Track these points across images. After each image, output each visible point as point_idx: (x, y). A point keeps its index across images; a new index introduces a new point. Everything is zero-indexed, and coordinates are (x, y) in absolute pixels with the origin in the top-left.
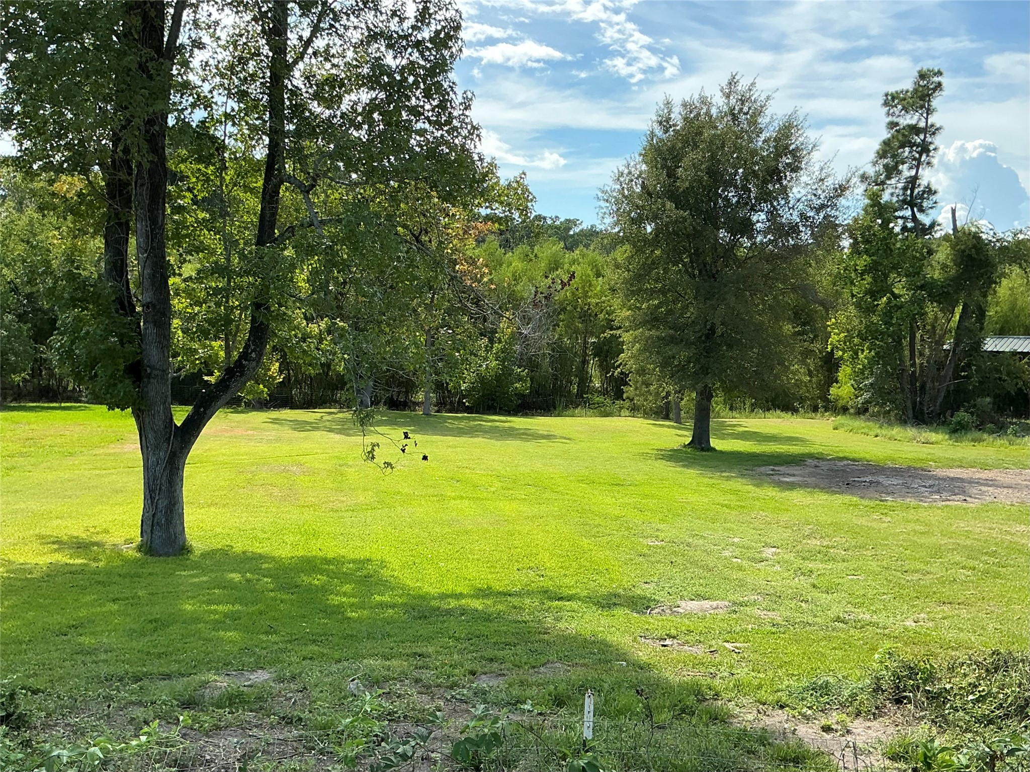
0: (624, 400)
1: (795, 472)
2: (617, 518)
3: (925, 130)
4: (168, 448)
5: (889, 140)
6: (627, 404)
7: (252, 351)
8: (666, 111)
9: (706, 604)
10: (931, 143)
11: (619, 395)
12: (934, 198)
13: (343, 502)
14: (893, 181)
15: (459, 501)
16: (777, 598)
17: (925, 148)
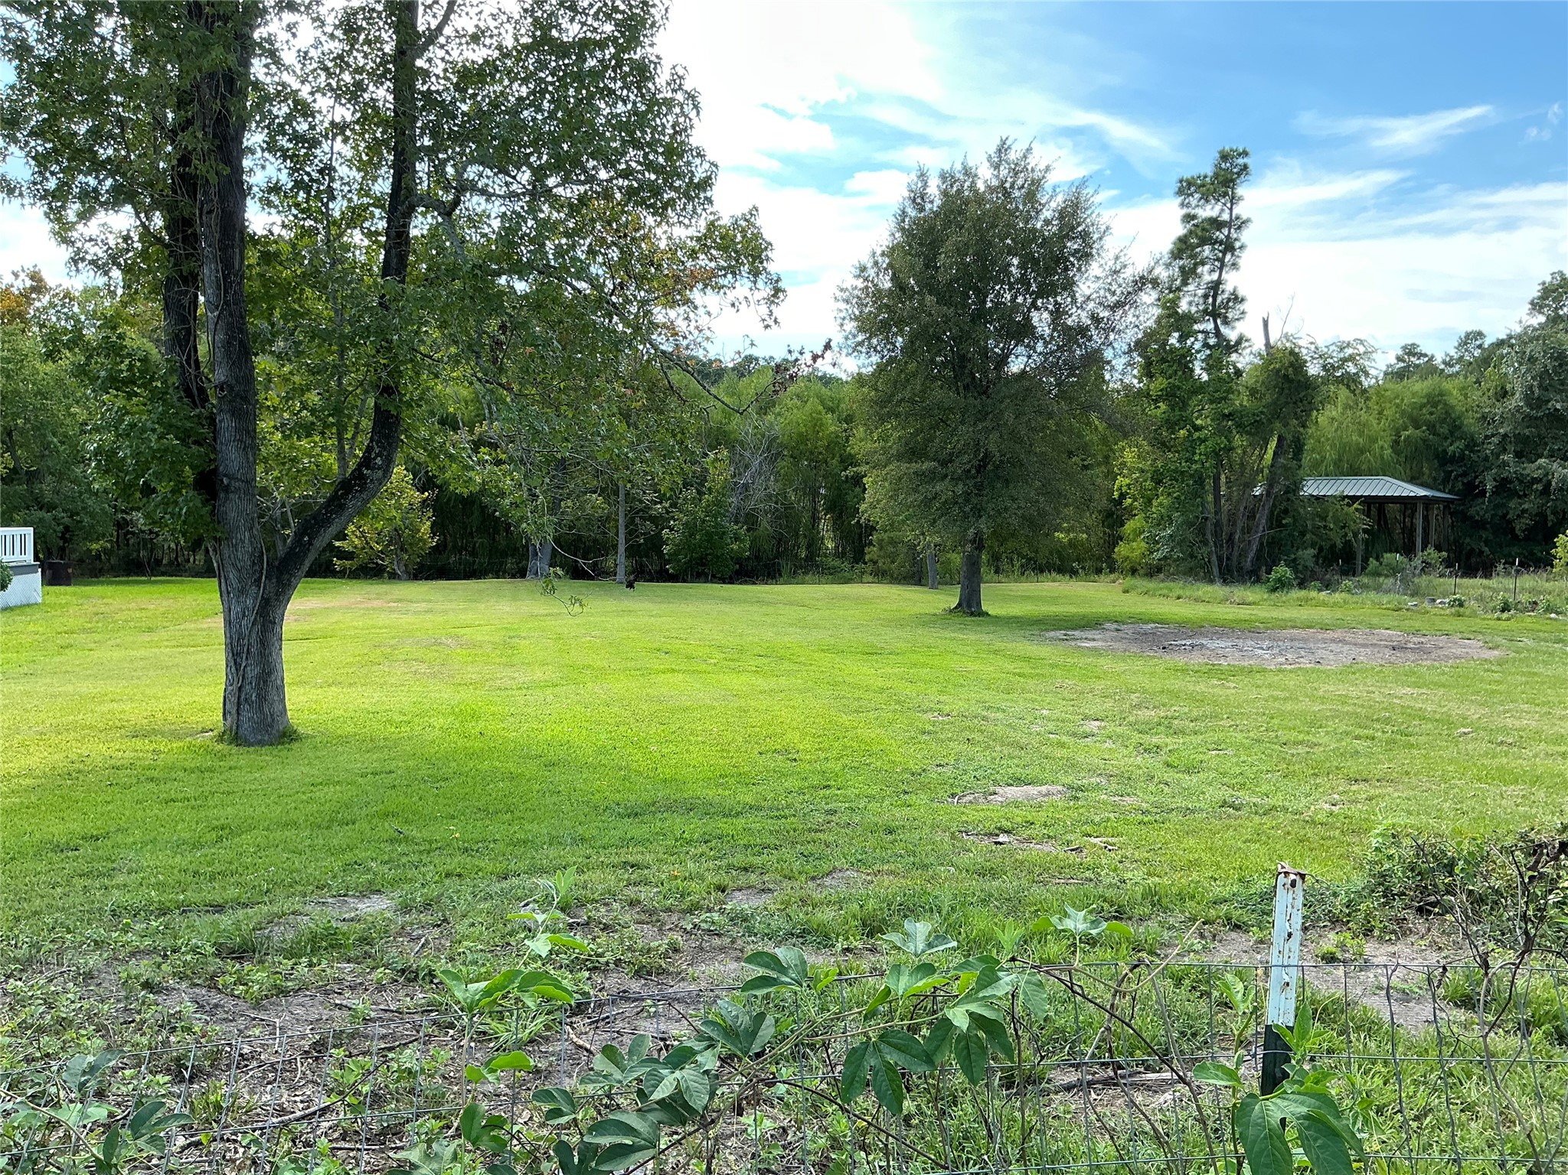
0: (866, 563)
1: (1096, 637)
2: (882, 690)
3: (1227, 224)
4: (257, 594)
5: (1185, 236)
6: (870, 567)
7: (377, 455)
8: (920, 185)
9: (1033, 790)
10: (1236, 239)
11: (858, 557)
12: (1242, 307)
13: (514, 679)
14: (1191, 288)
15: (669, 675)
16: (1126, 779)
17: (1229, 247)
